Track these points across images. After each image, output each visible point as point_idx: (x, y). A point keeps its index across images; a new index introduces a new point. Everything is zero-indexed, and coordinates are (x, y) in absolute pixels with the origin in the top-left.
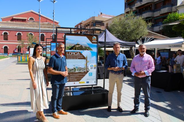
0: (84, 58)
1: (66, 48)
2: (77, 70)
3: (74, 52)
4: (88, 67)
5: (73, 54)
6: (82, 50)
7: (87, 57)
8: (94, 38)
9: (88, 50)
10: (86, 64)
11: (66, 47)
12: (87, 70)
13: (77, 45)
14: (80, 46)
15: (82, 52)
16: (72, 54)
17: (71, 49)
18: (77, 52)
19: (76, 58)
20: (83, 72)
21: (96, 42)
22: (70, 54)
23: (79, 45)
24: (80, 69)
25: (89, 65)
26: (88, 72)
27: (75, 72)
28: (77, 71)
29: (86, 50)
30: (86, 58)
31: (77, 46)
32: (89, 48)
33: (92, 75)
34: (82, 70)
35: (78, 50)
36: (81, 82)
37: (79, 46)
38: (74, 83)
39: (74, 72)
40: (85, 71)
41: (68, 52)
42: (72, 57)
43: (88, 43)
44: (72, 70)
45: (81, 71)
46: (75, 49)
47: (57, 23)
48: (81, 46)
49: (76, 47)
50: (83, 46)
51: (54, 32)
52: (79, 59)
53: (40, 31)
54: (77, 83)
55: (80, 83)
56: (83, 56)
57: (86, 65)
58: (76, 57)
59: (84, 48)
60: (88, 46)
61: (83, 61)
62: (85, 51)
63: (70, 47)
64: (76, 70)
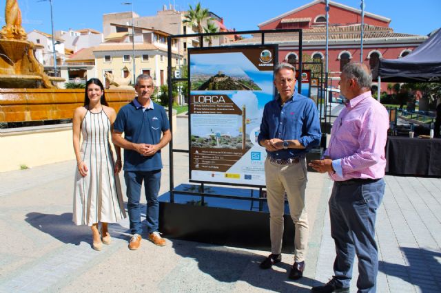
0: (237, 111)
1: (193, 86)
2: (220, 142)
3: (211, 96)
4: (249, 136)
5: (208, 102)
6: (231, 89)
7: (245, 109)
8: (266, 56)
9: (248, 89)
10: (242, 126)
11: (192, 84)
12: (247, 143)
13: (218, 76)
14: (227, 80)
15: (231, 95)
16: (205, 100)
17: (203, 88)
18: (219, 96)
19: (216, 112)
20: (235, 148)
21: (272, 65)
22: (202, 99)
23: (223, 76)
24: (227, 139)
25: (251, 130)
26: (247, 148)
27: (215, 147)
28: (218, 146)
29: (241, 89)
30: (242, 110)
31: (219, 80)
32: (250, 83)
33: (260, 159)
34: (232, 143)
35: (219, 89)
36: (230, 176)
37: (225, 78)
38: (213, 175)
39: (211, 147)
40: (242, 145)
41: (197, 96)
42: (205, 107)
43: (246, 70)
44: (207, 141)
45: (229, 146)
46: (214, 89)
47: (386, 22)
48: (229, 79)
49: (215, 83)
50: (235, 79)
51: (362, 46)
52: (224, 112)
53: (328, 47)
54: (220, 177)
55: (227, 175)
56: (235, 106)
57: (242, 130)
58: (216, 108)
59: (236, 84)
60: (247, 78)
61: (235, 120)
62: (239, 92)
63: (201, 83)
64: (218, 143)
